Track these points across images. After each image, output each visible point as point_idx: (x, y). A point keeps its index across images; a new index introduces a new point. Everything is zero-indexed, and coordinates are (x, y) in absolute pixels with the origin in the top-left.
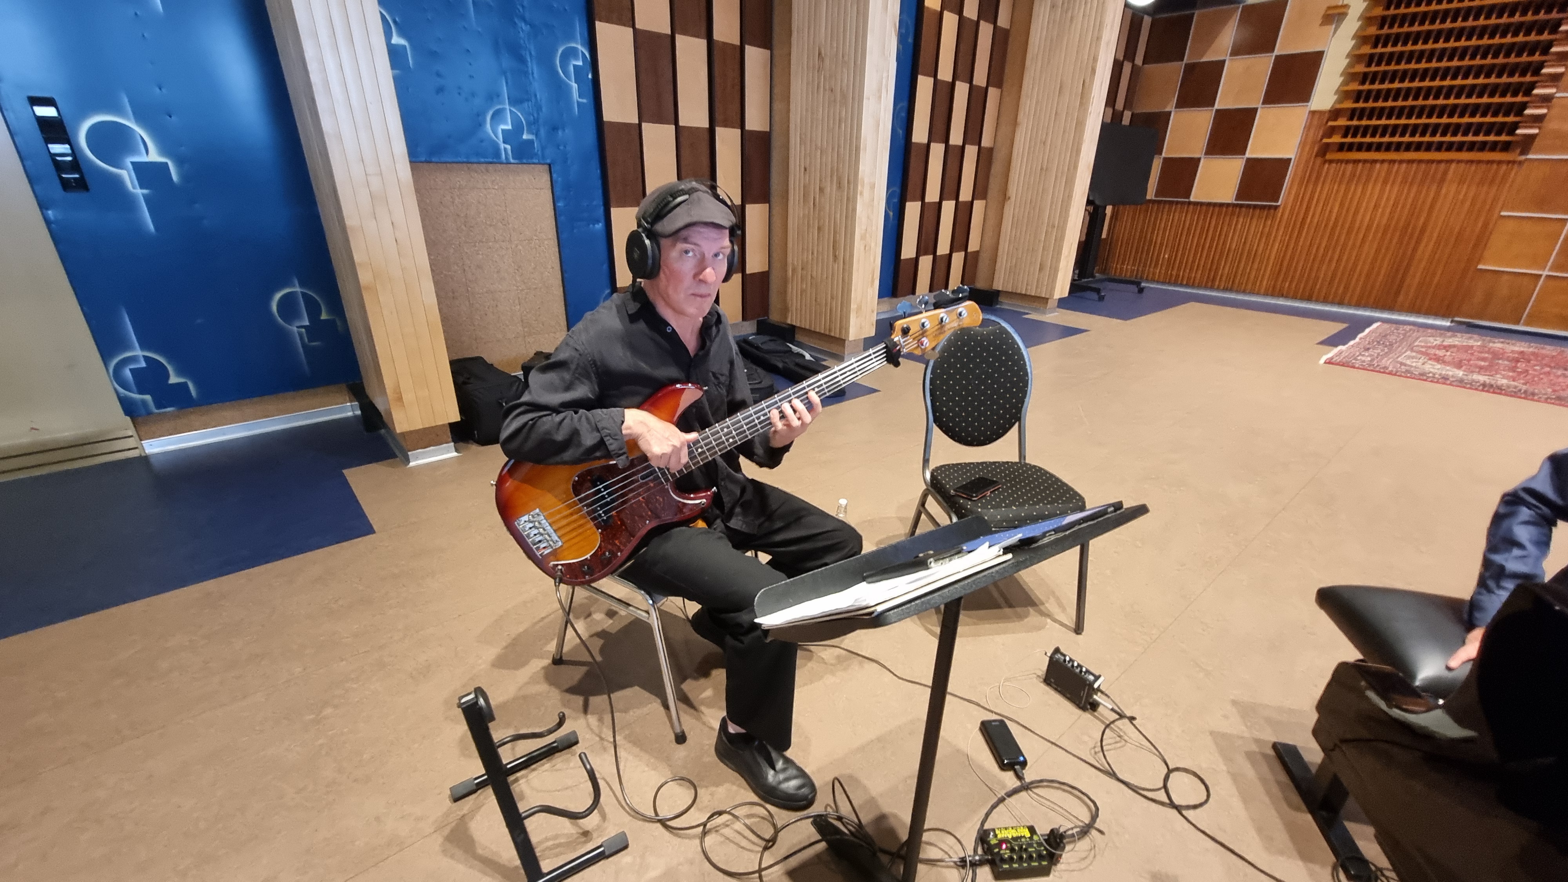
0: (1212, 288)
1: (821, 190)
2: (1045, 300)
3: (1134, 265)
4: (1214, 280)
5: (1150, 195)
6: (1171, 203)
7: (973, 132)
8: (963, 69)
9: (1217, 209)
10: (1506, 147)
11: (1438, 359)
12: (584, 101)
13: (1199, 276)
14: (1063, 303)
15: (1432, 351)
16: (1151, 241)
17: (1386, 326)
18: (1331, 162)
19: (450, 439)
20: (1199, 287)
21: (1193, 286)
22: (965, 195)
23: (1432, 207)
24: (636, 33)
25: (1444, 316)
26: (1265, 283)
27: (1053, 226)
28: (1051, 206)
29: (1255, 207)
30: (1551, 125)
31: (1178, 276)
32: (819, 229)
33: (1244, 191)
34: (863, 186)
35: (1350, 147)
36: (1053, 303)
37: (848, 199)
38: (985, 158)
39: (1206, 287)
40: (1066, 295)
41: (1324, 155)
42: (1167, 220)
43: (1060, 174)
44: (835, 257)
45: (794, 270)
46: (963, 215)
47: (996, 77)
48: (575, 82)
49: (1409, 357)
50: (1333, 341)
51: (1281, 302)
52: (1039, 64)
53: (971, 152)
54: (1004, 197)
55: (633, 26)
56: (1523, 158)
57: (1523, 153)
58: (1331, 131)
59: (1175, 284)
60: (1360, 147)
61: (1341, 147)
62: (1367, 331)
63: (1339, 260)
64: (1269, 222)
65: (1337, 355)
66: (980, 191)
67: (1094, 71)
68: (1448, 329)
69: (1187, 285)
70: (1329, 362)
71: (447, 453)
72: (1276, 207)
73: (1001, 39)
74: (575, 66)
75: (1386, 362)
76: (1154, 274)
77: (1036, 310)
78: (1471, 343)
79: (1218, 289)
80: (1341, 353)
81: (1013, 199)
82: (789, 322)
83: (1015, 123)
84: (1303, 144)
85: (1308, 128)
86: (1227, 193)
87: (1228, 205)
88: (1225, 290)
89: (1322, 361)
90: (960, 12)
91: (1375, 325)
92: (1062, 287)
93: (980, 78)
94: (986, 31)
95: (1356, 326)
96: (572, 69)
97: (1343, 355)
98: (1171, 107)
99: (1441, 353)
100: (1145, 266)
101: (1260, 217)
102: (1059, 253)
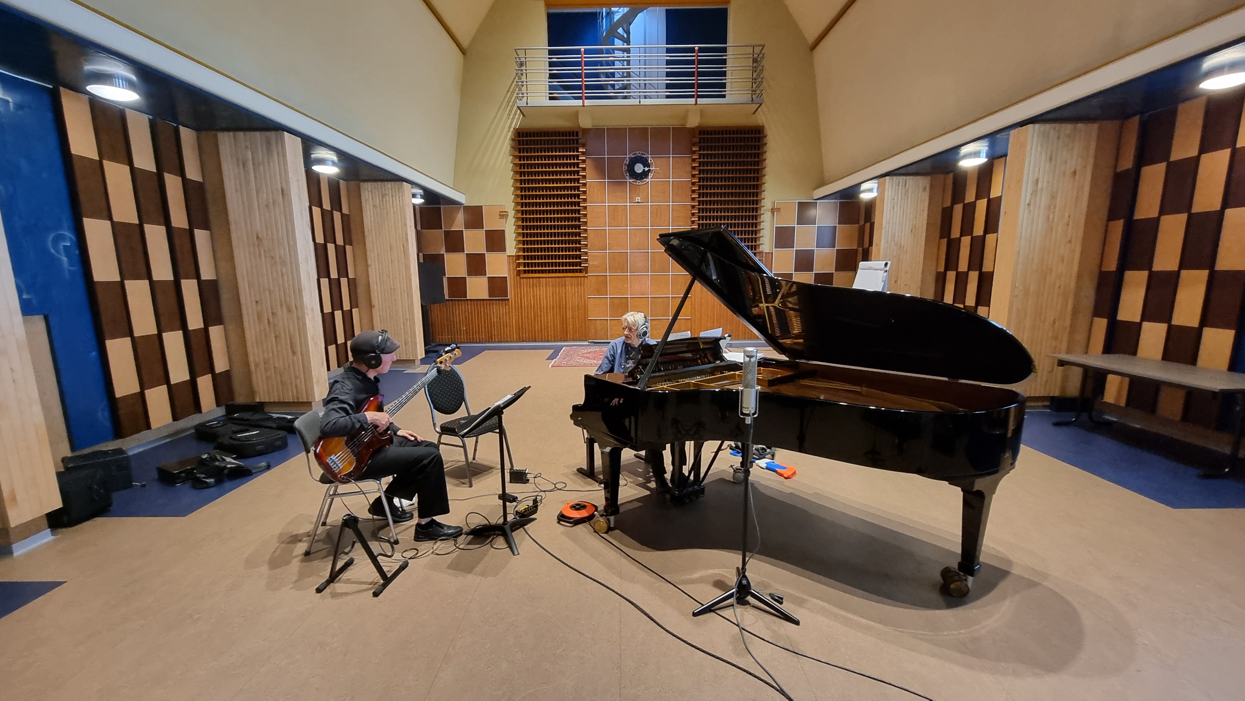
0: (492, 342)
1: (273, 314)
2: (413, 361)
3: (448, 335)
4: (491, 338)
5: (447, 297)
6: (458, 300)
7: (343, 269)
8: (329, 237)
9: (482, 302)
10: (580, 271)
11: (588, 358)
12: (73, 268)
13: (484, 337)
14: (423, 361)
15: (585, 355)
16: (454, 322)
17: (568, 348)
18: (523, 278)
19: (47, 526)
20: (486, 342)
21: (482, 343)
22: (346, 306)
23: (565, 297)
24: (114, 225)
25: (585, 341)
26: (515, 336)
27: (407, 320)
28: (402, 309)
29: (499, 300)
30: (590, 262)
31: (473, 338)
32: (276, 337)
33: (491, 292)
34: (307, 309)
35: (528, 272)
36: (418, 362)
37: (298, 318)
38: (352, 284)
39: (489, 342)
40: (424, 356)
41: (519, 276)
42: (459, 310)
43: (402, 292)
44: (294, 353)
45: (257, 365)
46: (348, 318)
47: (348, 240)
48: (66, 256)
49: (578, 359)
50: (551, 358)
51: (525, 344)
52: (374, 234)
53: (344, 281)
54: (371, 306)
55: (110, 218)
56: (586, 275)
57: (586, 273)
58: (519, 265)
59: (473, 343)
60: (532, 272)
61: (525, 272)
62: (562, 351)
63: (541, 322)
64: (507, 307)
65: (555, 363)
66: (354, 303)
67: (407, 240)
68: (588, 345)
69: (479, 342)
70: (553, 366)
71: (46, 537)
72: (508, 299)
73: (345, 219)
74: (64, 246)
75: (572, 362)
76: (461, 338)
77: (409, 367)
78: (596, 349)
79: (495, 342)
80: (555, 361)
81: (377, 306)
82: (258, 400)
83: (367, 266)
84: (509, 270)
85: (509, 263)
86: (484, 294)
87: (486, 300)
88: (499, 342)
89: (550, 367)
90: (321, 206)
91: (564, 349)
92: (421, 353)
93: (340, 241)
94: (337, 215)
95: (557, 350)
96: (61, 247)
97: (557, 362)
98: (443, 251)
99: (588, 355)
100: (455, 335)
101: (502, 304)
102: (415, 334)
